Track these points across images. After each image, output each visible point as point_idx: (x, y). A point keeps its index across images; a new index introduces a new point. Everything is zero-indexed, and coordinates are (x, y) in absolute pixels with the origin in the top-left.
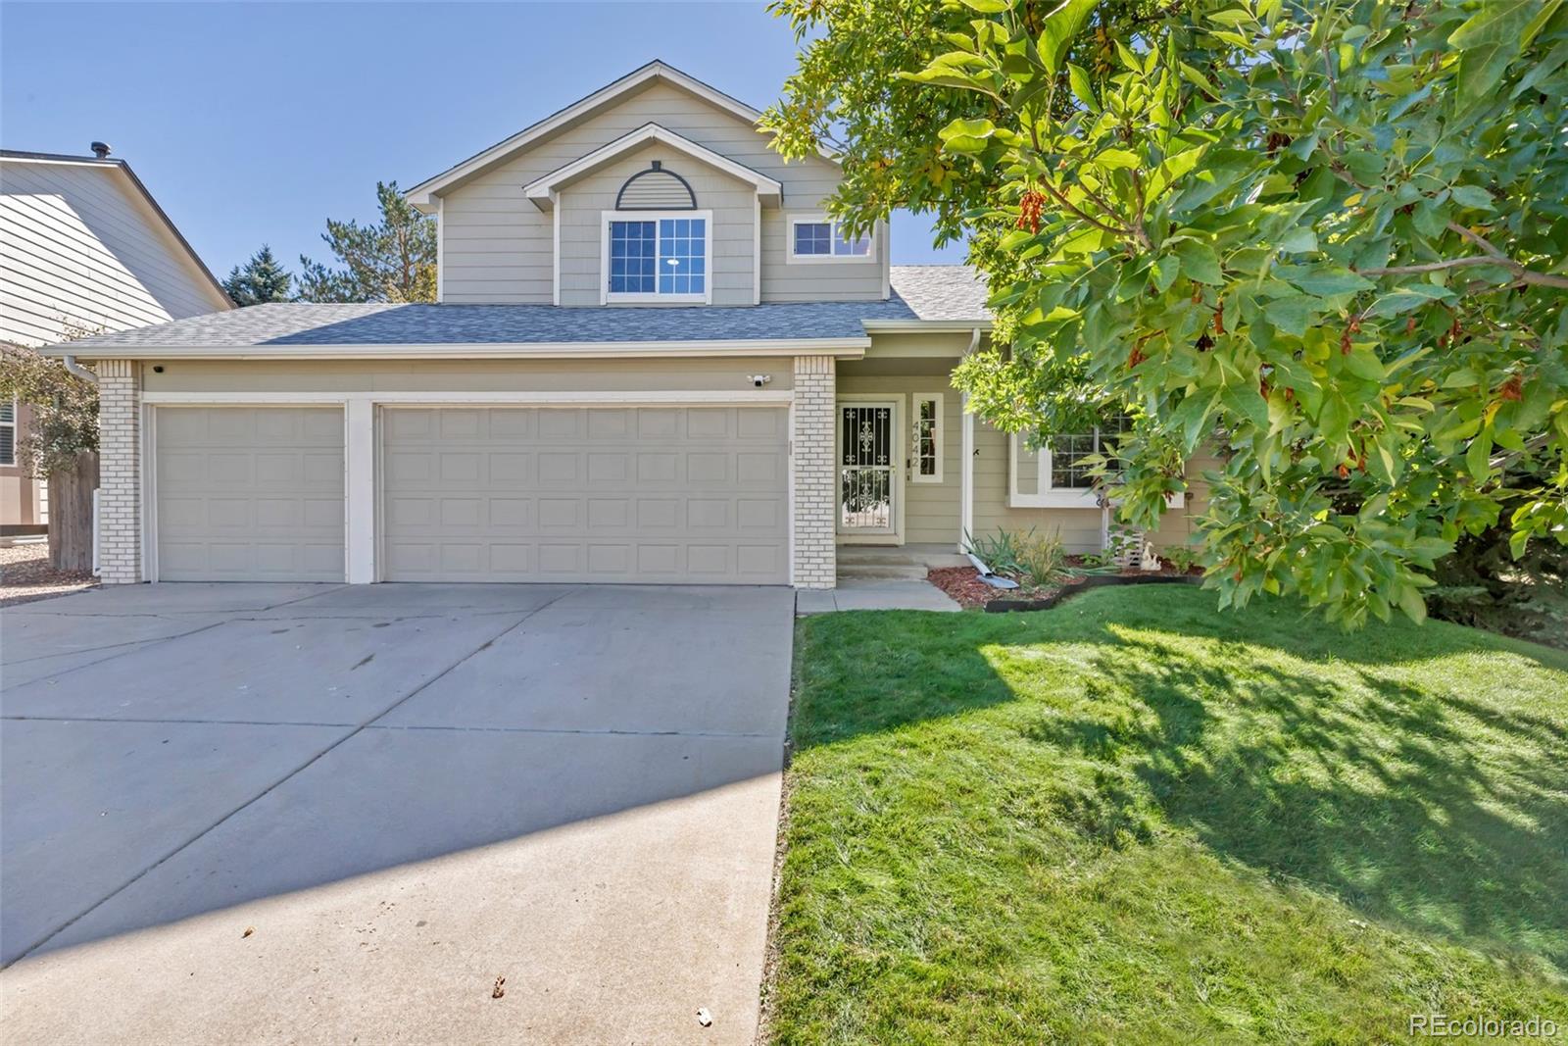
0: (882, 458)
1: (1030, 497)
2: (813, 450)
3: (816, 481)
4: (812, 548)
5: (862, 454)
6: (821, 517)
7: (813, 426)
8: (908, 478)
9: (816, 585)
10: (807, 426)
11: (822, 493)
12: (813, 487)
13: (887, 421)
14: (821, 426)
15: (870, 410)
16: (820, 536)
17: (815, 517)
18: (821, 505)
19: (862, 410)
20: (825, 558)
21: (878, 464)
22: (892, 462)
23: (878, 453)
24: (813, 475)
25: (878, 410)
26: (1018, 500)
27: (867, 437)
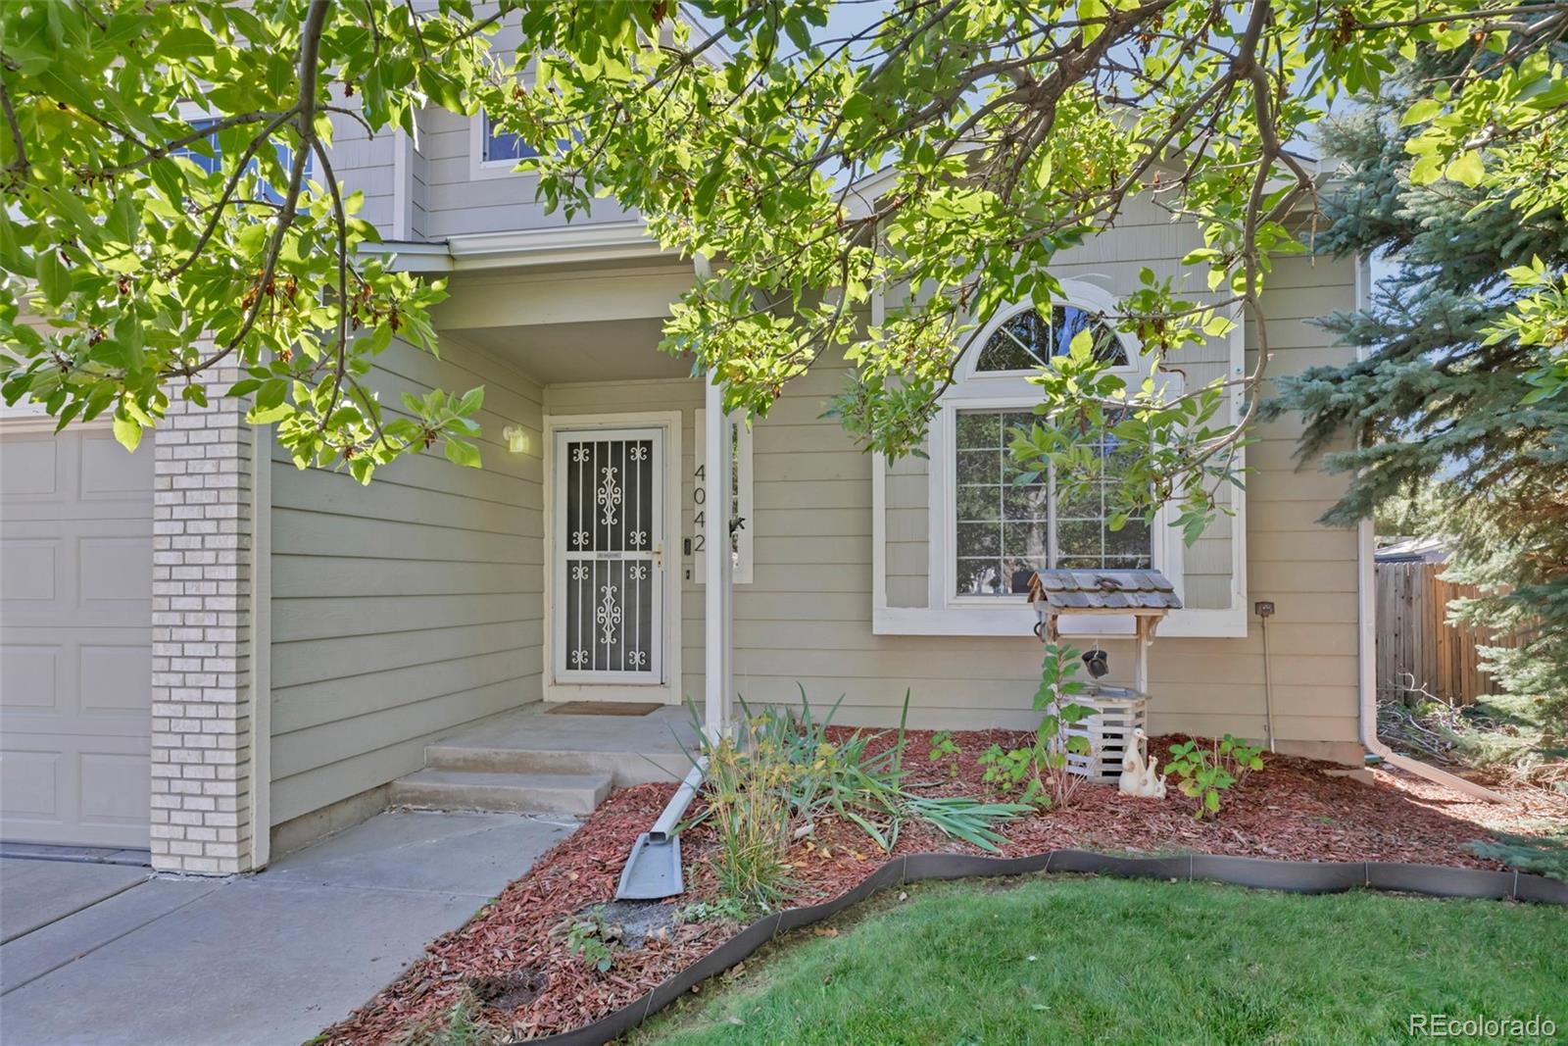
0: (638, 537)
1: (911, 612)
2: (192, 528)
3: (196, 604)
4: (189, 772)
5: (602, 529)
6: (209, 695)
7: (194, 466)
8: (688, 575)
9: (199, 866)
10: (180, 468)
11: (212, 635)
12: (191, 619)
13: (647, 465)
14: (209, 467)
15: (617, 445)
16: (207, 741)
17: (196, 695)
18: (209, 665)
19: (602, 445)
20: (216, 797)
21: (630, 548)
22: (655, 547)
23: (631, 527)
24: (191, 589)
25: (631, 444)
26: (888, 621)
27: (609, 496)
